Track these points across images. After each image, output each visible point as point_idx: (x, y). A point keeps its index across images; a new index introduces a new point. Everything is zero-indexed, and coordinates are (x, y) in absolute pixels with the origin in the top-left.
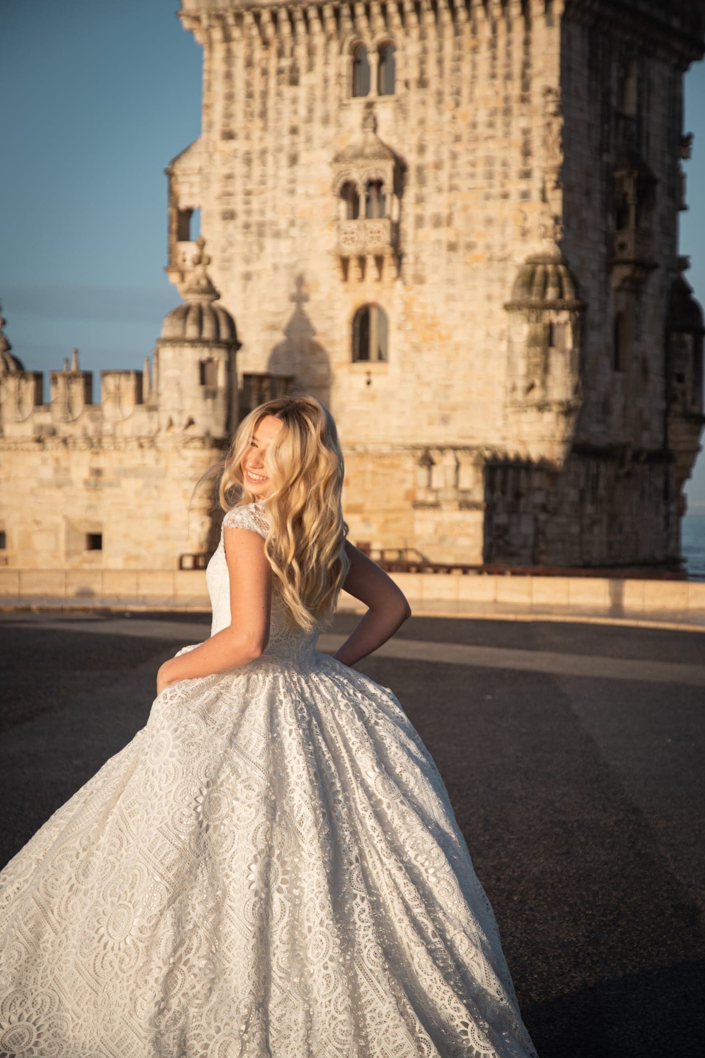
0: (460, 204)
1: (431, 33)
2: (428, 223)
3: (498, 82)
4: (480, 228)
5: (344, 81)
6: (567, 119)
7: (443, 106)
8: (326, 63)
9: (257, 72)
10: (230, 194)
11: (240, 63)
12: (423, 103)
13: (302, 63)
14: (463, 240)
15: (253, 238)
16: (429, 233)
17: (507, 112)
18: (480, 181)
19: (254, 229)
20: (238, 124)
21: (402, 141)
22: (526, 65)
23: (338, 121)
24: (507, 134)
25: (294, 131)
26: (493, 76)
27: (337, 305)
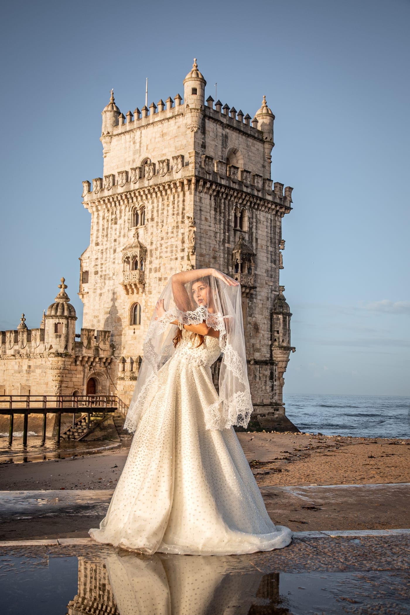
0: (162, 263)
1: (155, 201)
2: (153, 271)
3: (175, 216)
4: (168, 272)
5: (130, 221)
7: (158, 227)
8: (125, 215)
9: (106, 220)
10: (97, 265)
11: (101, 218)
12: (152, 226)
13: (118, 216)
14: (164, 276)
15: (103, 280)
16: (154, 275)
17: (178, 227)
18: (169, 254)
19: (103, 277)
20: (99, 240)
21: (146, 241)
22: (184, 209)
23: (128, 236)
24: (177, 235)
25: (115, 240)
26: (173, 214)
27: (126, 304)
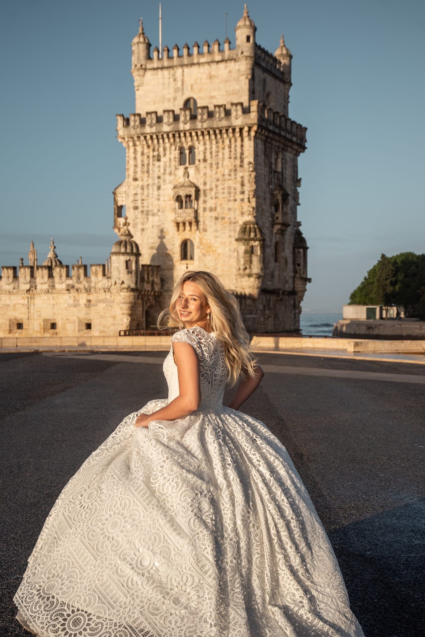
0: (219, 203)
1: (208, 143)
2: (208, 210)
3: (232, 160)
4: (226, 212)
5: (177, 160)
6: (257, 173)
7: (212, 169)
8: (170, 153)
9: (146, 157)
10: (136, 200)
11: (139, 154)
12: (205, 167)
13: (162, 153)
14: (220, 216)
15: (144, 216)
16: (208, 214)
17: (235, 170)
18: (226, 195)
19: (145, 213)
20: (139, 175)
21: (198, 181)
22: (242, 154)
23: (175, 174)
24: (235, 178)
25: (159, 177)
26: (230, 158)
27: (175, 240)
